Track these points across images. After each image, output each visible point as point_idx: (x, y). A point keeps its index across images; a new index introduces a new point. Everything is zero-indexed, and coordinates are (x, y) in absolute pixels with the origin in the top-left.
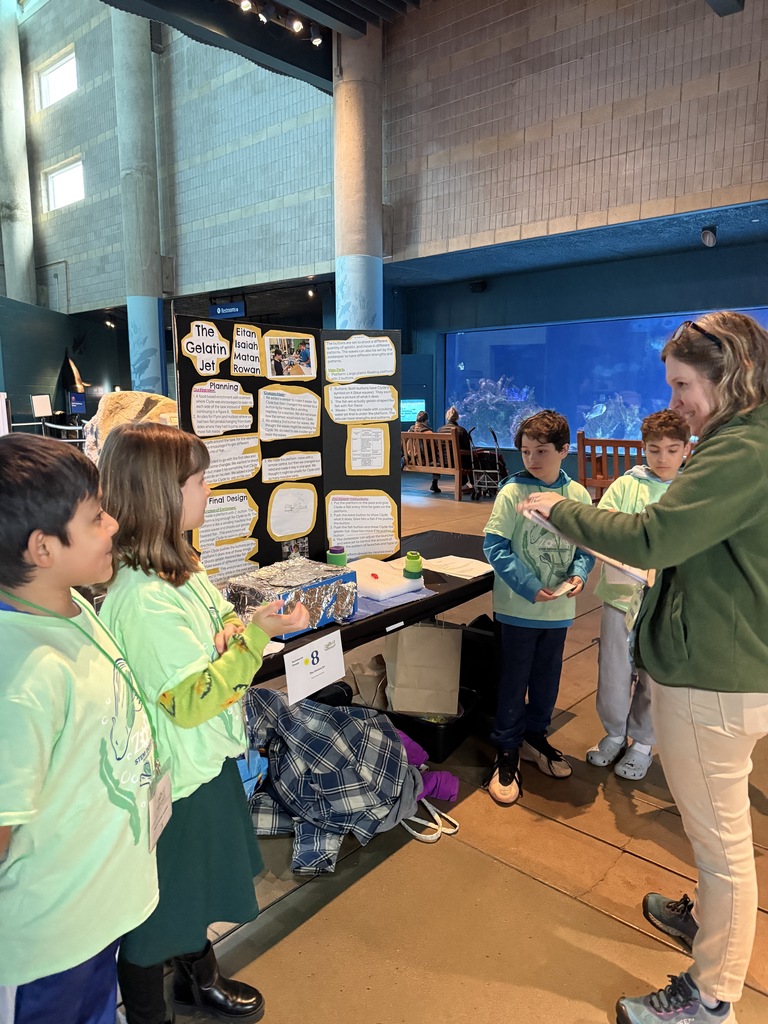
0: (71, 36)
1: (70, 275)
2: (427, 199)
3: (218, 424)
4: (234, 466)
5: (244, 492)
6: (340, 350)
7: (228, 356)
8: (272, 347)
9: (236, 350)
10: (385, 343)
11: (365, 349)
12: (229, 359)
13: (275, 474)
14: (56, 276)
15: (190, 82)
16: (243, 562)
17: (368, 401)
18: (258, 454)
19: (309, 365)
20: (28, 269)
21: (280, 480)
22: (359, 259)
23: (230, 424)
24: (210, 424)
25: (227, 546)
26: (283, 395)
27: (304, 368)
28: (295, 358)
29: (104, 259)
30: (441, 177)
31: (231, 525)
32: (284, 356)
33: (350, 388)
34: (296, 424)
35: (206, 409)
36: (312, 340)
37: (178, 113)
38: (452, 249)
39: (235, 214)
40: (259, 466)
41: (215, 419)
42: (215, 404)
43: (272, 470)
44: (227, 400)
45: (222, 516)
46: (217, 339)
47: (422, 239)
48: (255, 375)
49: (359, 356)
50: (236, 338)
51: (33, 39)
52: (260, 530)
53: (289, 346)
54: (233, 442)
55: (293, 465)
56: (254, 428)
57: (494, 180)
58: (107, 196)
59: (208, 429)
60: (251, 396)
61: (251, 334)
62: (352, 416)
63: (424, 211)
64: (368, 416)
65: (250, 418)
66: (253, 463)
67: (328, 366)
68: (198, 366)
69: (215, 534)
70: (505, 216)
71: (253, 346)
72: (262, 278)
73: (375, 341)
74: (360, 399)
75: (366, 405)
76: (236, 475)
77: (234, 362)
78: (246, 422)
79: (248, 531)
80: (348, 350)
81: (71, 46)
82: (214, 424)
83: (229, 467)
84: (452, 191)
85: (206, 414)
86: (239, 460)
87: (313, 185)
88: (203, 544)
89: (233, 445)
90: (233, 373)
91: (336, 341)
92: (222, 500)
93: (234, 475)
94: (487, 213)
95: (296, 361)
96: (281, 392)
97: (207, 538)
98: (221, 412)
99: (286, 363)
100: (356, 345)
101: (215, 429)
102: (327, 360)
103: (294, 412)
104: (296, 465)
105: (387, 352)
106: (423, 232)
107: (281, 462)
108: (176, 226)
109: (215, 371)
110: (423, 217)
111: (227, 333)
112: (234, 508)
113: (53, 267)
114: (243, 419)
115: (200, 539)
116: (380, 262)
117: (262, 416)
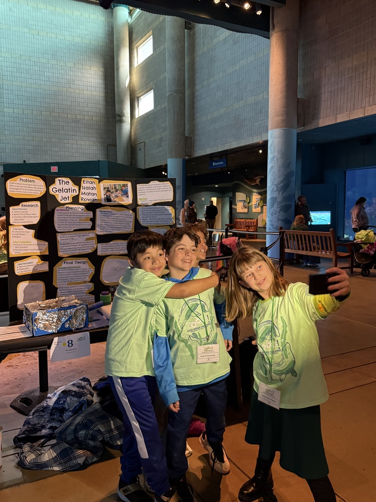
0: (151, 27)
1: (146, 149)
2: (325, 93)
3: (70, 226)
4: (80, 246)
5: (86, 260)
6: (145, 189)
7: (77, 193)
8: (105, 188)
9: (82, 190)
10: (168, 185)
11: (158, 188)
12: (79, 195)
13: (106, 251)
14: (140, 149)
15: (203, 42)
16: (85, 294)
17: (159, 215)
18: (95, 241)
19: (128, 197)
20: (127, 147)
21: (109, 254)
22: (281, 131)
23: (78, 226)
24: (65, 226)
25: (74, 285)
26: (111, 212)
27: (124, 198)
28: (119, 193)
29: (161, 140)
30: (333, 79)
31: (77, 275)
32: (112, 193)
33: (150, 208)
34: (119, 227)
35: (63, 219)
36: (129, 184)
37: (197, 59)
38: (339, 121)
39: (222, 111)
40: (95, 247)
41: (68, 224)
42: (69, 216)
43: (102, 249)
44: (77, 214)
45: (72, 271)
46: (71, 185)
47: (322, 116)
48: (94, 202)
49: (154, 191)
50: (83, 184)
51: (135, 31)
52: (96, 279)
53: (115, 188)
54: (80, 235)
55: (117, 247)
56: (93, 228)
57: (365, 78)
58: (163, 107)
59: (64, 228)
60: (92, 213)
61: (92, 183)
62: (151, 223)
63: (323, 99)
64: (159, 222)
65: (91, 223)
66: (92, 245)
67: (138, 197)
68: (59, 199)
69: (67, 279)
70: (371, 99)
71: (93, 188)
72: (234, 145)
73: (163, 184)
74: (155, 214)
75: (158, 217)
76: (81, 251)
77: (81, 196)
78: (89, 225)
79: (88, 279)
80: (149, 189)
81: (151, 32)
82: (68, 226)
83: (76, 247)
84: (339, 86)
85: (63, 221)
86: (83, 244)
87: (262, 91)
88: (59, 283)
89: (79, 236)
90: (80, 201)
91: (143, 185)
92: (72, 263)
93: (80, 251)
94: (360, 98)
95: (119, 195)
96: (110, 210)
97: (62, 281)
98: (73, 220)
99: (114, 196)
100: (153, 186)
101: (68, 228)
102: (138, 194)
103: (118, 220)
104: (119, 247)
105: (169, 189)
106: (322, 112)
107: (109, 245)
108: (194, 120)
109: (70, 200)
110: (322, 104)
111: (77, 183)
112: (80, 267)
113: (139, 145)
114: (86, 224)
115: (58, 281)
116: (295, 132)
117: (98, 222)
